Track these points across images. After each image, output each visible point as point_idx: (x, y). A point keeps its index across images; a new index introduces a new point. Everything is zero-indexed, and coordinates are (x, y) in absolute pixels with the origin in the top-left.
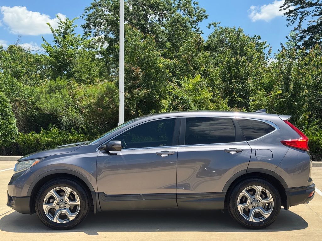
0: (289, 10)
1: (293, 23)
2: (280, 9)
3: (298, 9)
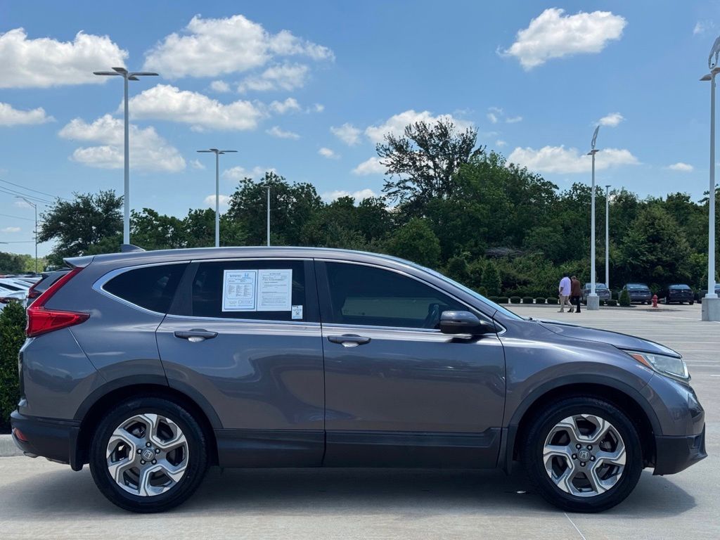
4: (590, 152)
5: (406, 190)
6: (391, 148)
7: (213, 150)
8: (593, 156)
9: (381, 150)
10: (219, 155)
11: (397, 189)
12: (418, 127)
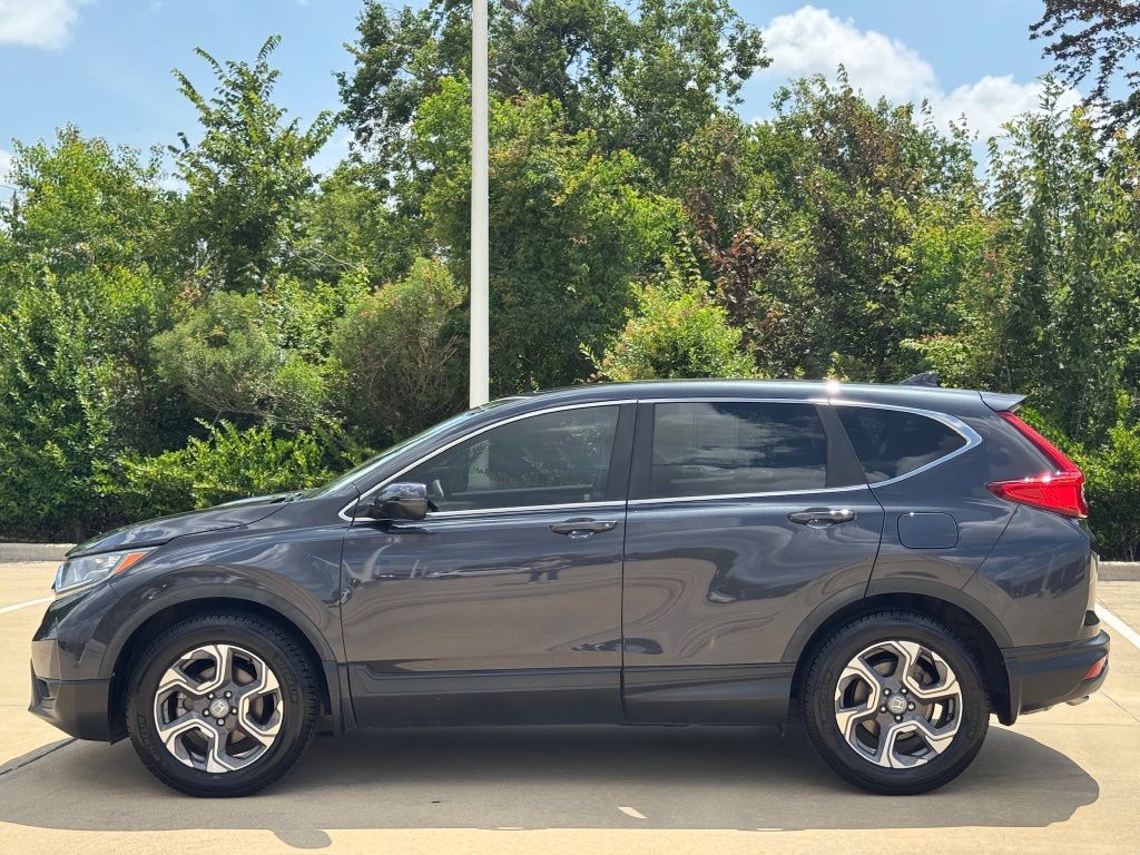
0: (1064, 37)
1: (1080, 79)
2: (1032, 33)
3: (1094, 30)
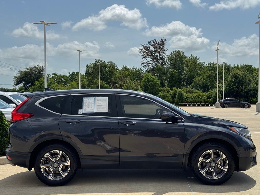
4: (216, 50)
5: (149, 65)
6: (144, 49)
7: (78, 51)
8: (217, 52)
9: (140, 50)
10: (80, 52)
11: (146, 64)
12: (153, 41)
